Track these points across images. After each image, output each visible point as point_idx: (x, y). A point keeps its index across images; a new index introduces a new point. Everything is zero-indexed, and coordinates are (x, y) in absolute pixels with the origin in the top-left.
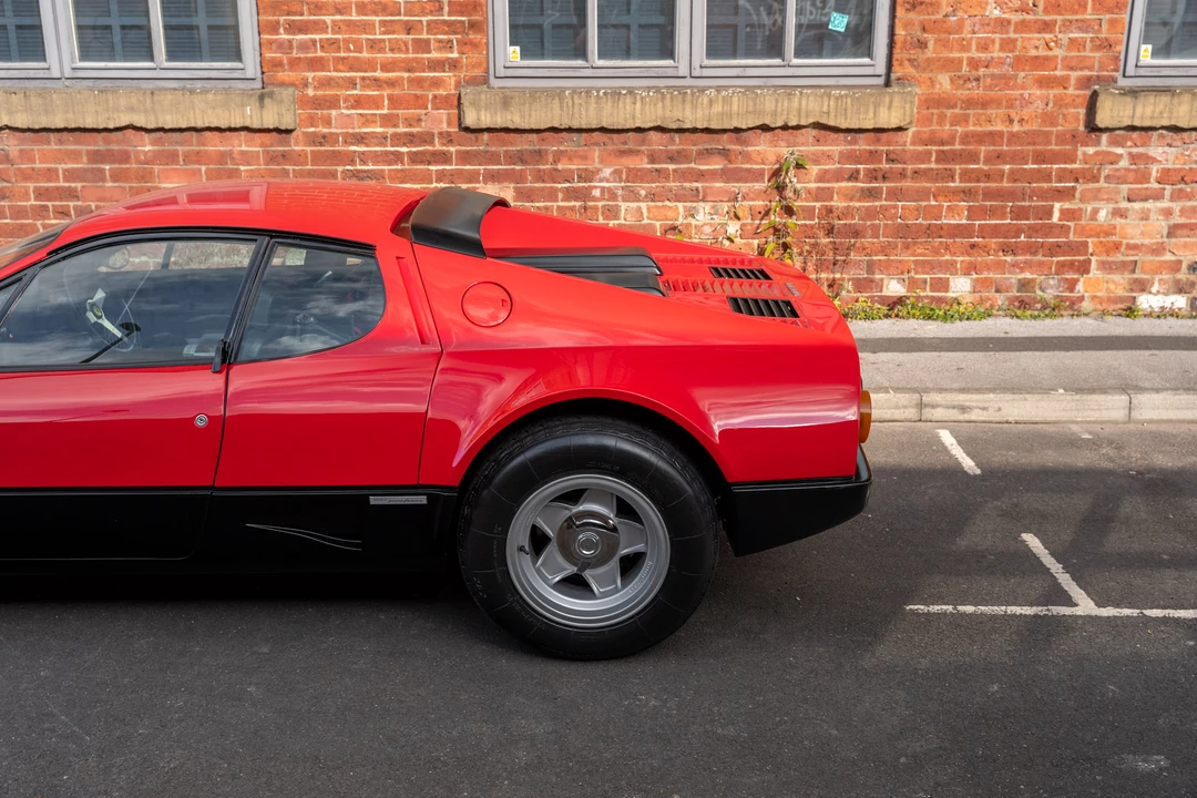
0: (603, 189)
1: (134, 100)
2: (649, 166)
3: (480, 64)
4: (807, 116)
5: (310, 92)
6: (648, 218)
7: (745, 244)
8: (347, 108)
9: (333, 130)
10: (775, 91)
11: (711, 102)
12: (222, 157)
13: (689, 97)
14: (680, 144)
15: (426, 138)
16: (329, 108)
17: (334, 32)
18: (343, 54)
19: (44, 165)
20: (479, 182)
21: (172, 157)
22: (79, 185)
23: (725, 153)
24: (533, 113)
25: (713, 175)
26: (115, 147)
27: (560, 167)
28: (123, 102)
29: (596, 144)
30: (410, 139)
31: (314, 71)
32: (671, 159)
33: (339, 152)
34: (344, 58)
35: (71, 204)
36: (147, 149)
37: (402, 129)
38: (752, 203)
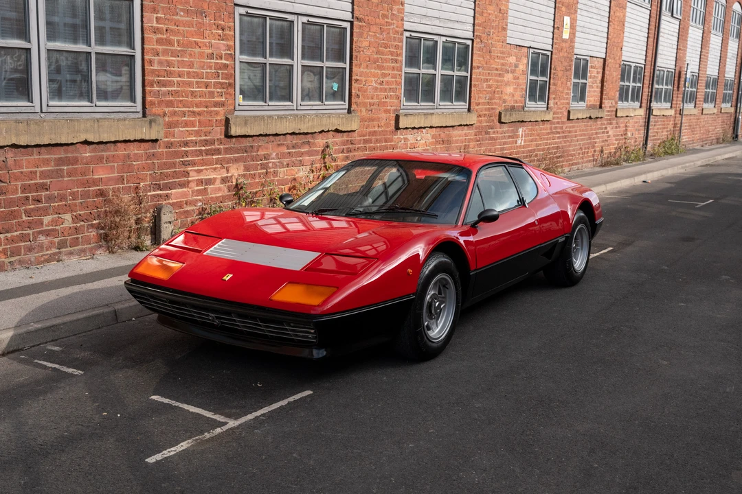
0: (273, 163)
1: (88, 125)
2: (287, 151)
3: (232, 104)
4: (334, 126)
5: (167, 119)
6: (286, 176)
8: (182, 127)
9: (175, 139)
11: (309, 121)
12: (125, 158)
13: (302, 119)
14: (298, 140)
15: (212, 143)
16: (175, 128)
17: (178, 87)
19: (28, 170)
20: (231, 163)
21: (100, 159)
22: (49, 181)
23: (309, 144)
24: (255, 128)
25: (305, 154)
26: (70, 155)
27: (259, 153)
28: (82, 126)
29: (271, 142)
30: (206, 142)
31: (168, 107)
32: (293, 147)
33: (177, 151)
34: (181, 101)
35: (43, 194)
36: (87, 155)
37: (203, 138)
38: (317, 165)
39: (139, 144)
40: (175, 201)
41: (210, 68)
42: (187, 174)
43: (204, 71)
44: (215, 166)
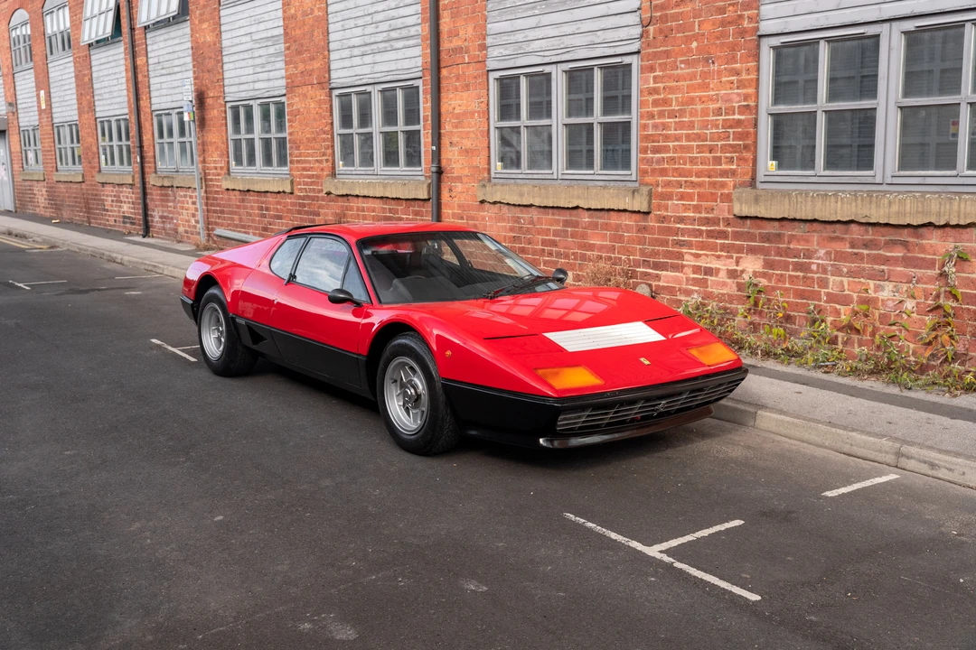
0: (818, 264)
1: (580, 192)
2: (850, 250)
3: (747, 173)
4: (965, 218)
5: (660, 189)
6: (849, 290)
7: (920, 320)
8: (677, 200)
9: (669, 214)
10: (940, 196)
11: (890, 203)
12: (618, 227)
13: (874, 199)
14: (873, 235)
15: (715, 221)
16: (668, 200)
17: (674, 153)
18: (677, 166)
19: (546, 227)
20: (743, 253)
21: (596, 226)
22: (558, 239)
23: (905, 244)
24: (773, 207)
25: (894, 261)
26: (573, 218)
27: (792, 246)
28: (576, 193)
29: (814, 231)
30: (707, 221)
31: (663, 176)
32: (866, 245)
33: (671, 228)
34: (677, 169)
35: (554, 249)
36: (587, 220)
37: (703, 215)
38: (925, 286)
39: (630, 215)
40: (665, 284)
41: (717, 127)
42: (680, 256)
43: (708, 132)
44: (719, 253)
